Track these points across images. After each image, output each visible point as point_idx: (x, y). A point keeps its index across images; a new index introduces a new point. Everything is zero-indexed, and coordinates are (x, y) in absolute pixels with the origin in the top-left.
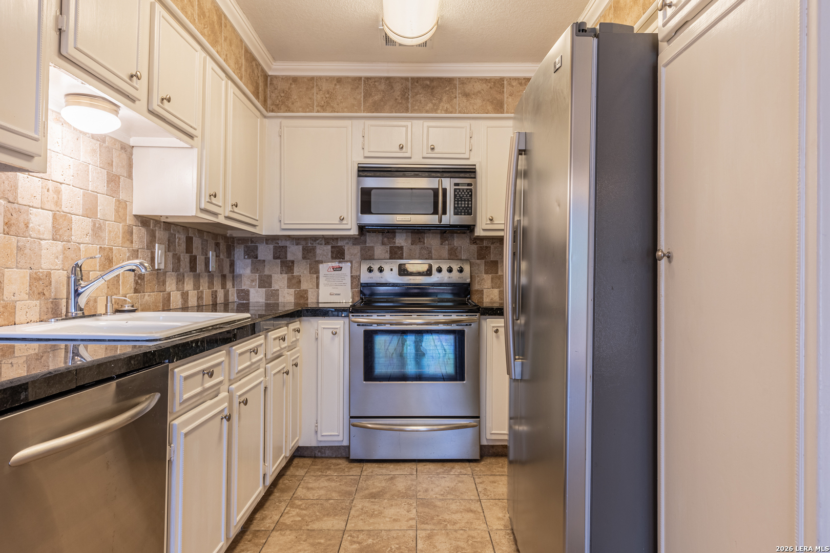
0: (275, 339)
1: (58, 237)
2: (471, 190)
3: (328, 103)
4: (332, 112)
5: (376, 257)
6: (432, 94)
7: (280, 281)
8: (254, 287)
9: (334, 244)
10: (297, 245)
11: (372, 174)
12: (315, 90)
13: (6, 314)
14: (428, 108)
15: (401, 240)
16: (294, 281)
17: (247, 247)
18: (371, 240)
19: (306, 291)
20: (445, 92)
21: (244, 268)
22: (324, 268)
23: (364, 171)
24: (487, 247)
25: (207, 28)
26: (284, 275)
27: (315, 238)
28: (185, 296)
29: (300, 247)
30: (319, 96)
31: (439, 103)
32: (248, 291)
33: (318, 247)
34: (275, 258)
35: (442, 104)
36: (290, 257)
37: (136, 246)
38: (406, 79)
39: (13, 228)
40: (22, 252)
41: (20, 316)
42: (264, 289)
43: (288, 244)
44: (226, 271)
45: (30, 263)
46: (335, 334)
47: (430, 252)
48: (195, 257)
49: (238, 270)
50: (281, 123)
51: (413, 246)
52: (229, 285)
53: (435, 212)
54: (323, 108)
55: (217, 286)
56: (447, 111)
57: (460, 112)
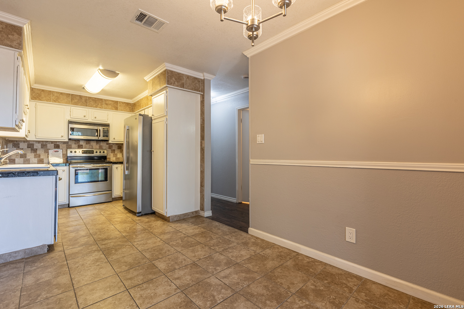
2: (108, 130)
3: (57, 100)
4: (58, 103)
5: (72, 148)
6: (95, 102)
7: (30, 155)
9: (55, 143)
10: (39, 143)
11: (75, 123)
12: (51, 95)
14: (94, 106)
15: (82, 143)
16: (37, 156)
17: (14, 143)
19: (43, 159)
20: (100, 102)
22: (51, 151)
23: (70, 122)
24: (111, 146)
26: (32, 154)
27: (47, 142)
30: (53, 97)
31: (98, 105)
32: (15, 159)
33: (48, 144)
34: (28, 148)
36: (35, 147)
38: (87, 97)
42: (23, 159)
43: (34, 143)
46: (64, 171)
47: (93, 147)
50: (36, 103)
51: (87, 145)
53: (97, 136)
54: (55, 101)
56: (100, 108)
57: (104, 109)
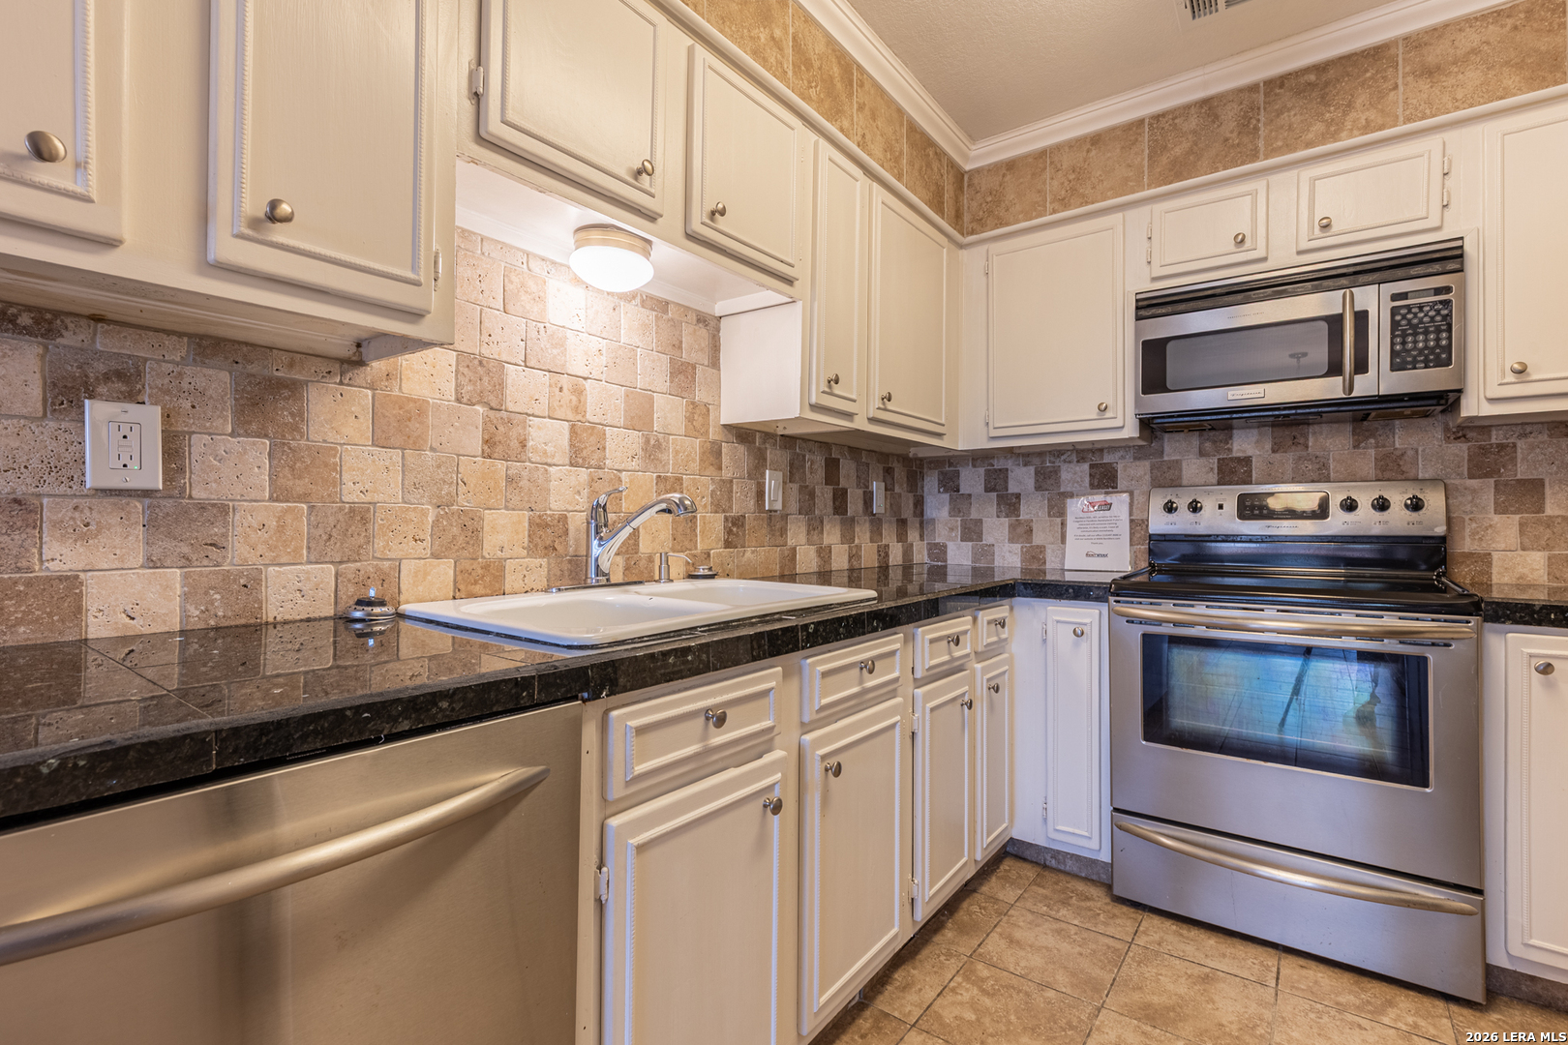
0: (933, 641)
1: (580, 461)
2: (1447, 303)
3: (1073, 190)
4: (1081, 205)
5: (1185, 482)
6: (1324, 100)
7: (996, 528)
8: (953, 540)
9: (1096, 460)
10: (1025, 465)
11: (1169, 309)
12: (1048, 173)
13: (487, 579)
14: (1310, 136)
15: (1245, 444)
16: (1020, 530)
17: (942, 473)
18: (1175, 448)
19: (1042, 549)
20: (1362, 84)
21: (938, 507)
22: (1076, 506)
23: (1149, 307)
24: (1501, 447)
25: (816, 87)
26: (1003, 520)
27: (1058, 452)
28: (824, 553)
29: (1032, 470)
30: (1055, 183)
31: (1345, 114)
32: (945, 546)
33: (1064, 467)
34: (987, 490)
35: (1353, 115)
36: (1013, 488)
37: (727, 474)
38: (1253, 88)
39: (499, 449)
40: (514, 485)
41: (511, 581)
42: (970, 544)
43: (1009, 464)
44: (907, 512)
45: (529, 501)
46: (1079, 634)
47: (1325, 466)
48: (844, 492)
49: (930, 512)
50: (987, 250)
51: (1278, 455)
52: (913, 535)
53: (1335, 369)
54: (1064, 203)
55: (889, 537)
56: (1367, 128)
57: (1408, 120)
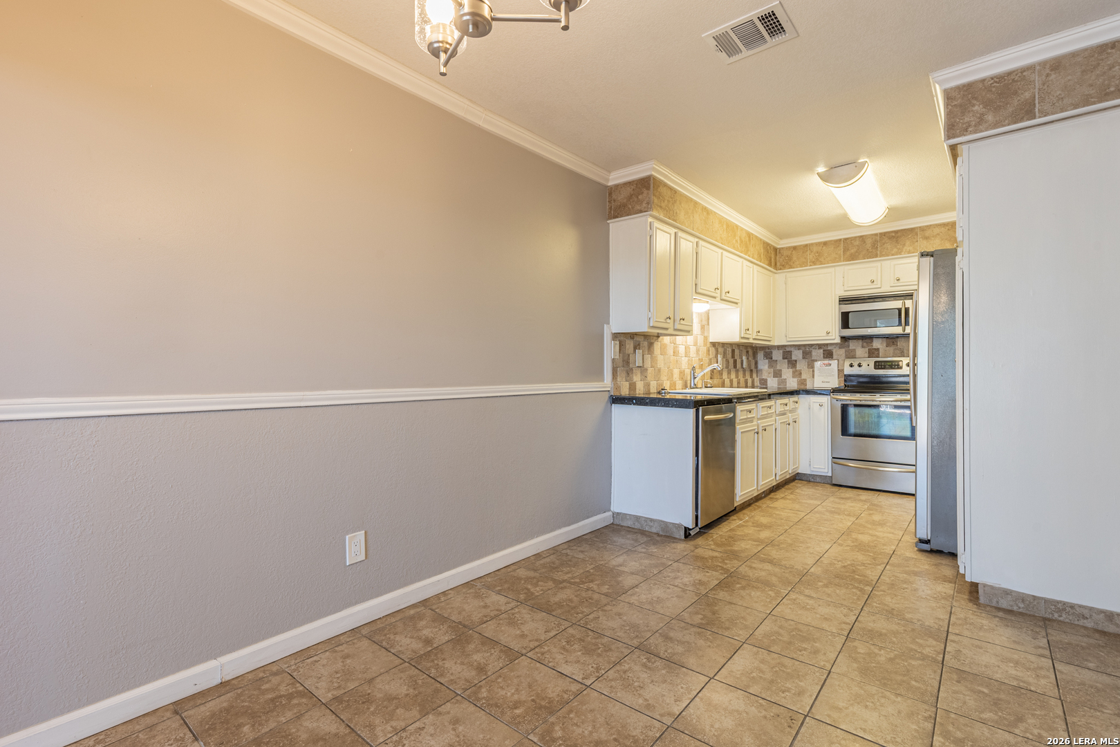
0: (781, 404)
3: (817, 259)
4: (820, 265)
5: (857, 357)
6: (897, 242)
7: (787, 373)
8: (770, 377)
9: (825, 348)
10: (798, 350)
11: (850, 302)
12: (808, 253)
14: (893, 252)
15: (877, 344)
16: (797, 373)
17: (765, 354)
18: (853, 345)
19: (805, 380)
20: (908, 239)
21: (763, 365)
22: (818, 364)
23: (843, 301)
25: (743, 246)
26: (790, 370)
27: (811, 345)
28: (731, 381)
29: (801, 351)
30: (811, 256)
31: (903, 247)
32: (767, 378)
33: (813, 351)
34: (783, 359)
35: (905, 248)
36: (794, 358)
37: (711, 357)
38: (876, 235)
42: (777, 378)
43: (792, 349)
44: (753, 367)
46: (821, 406)
48: (736, 360)
49: (760, 366)
50: (786, 275)
51: (888, 348)
52: (754, 375)
53: (900, 324)
54: (814, 263)
55: (748, 376)
56: (909, 252)
